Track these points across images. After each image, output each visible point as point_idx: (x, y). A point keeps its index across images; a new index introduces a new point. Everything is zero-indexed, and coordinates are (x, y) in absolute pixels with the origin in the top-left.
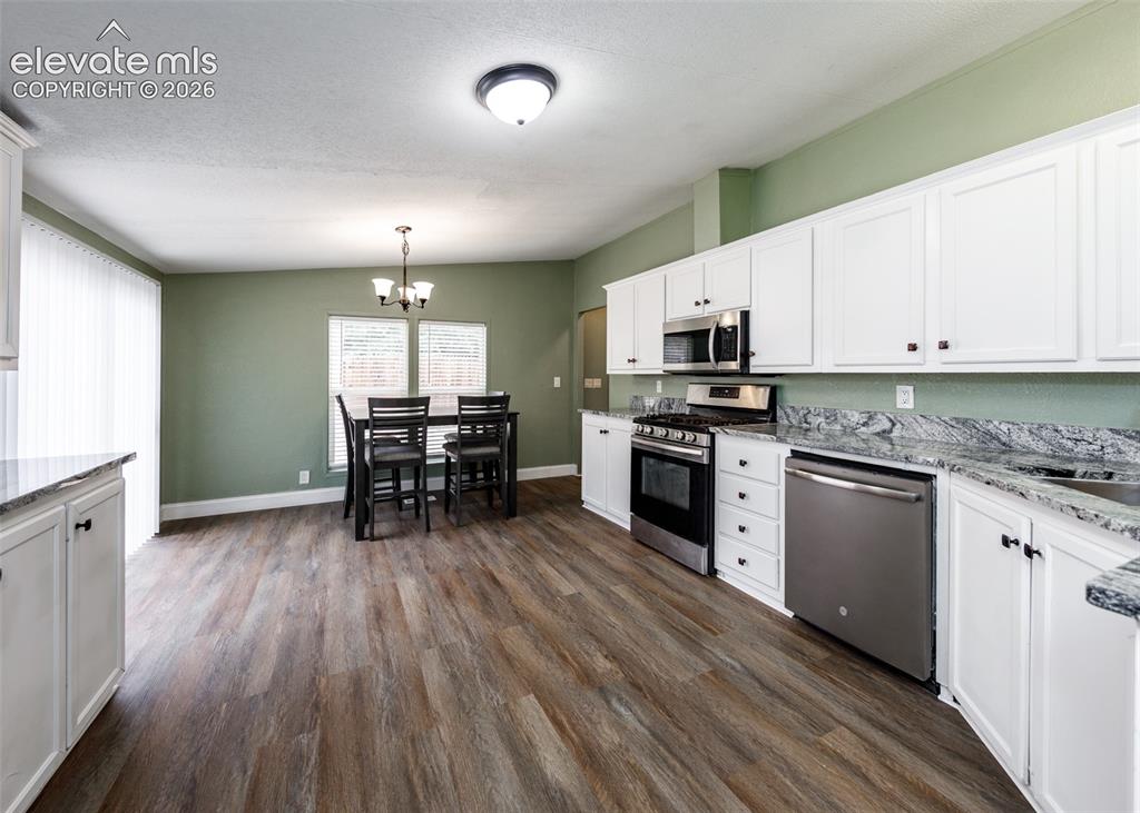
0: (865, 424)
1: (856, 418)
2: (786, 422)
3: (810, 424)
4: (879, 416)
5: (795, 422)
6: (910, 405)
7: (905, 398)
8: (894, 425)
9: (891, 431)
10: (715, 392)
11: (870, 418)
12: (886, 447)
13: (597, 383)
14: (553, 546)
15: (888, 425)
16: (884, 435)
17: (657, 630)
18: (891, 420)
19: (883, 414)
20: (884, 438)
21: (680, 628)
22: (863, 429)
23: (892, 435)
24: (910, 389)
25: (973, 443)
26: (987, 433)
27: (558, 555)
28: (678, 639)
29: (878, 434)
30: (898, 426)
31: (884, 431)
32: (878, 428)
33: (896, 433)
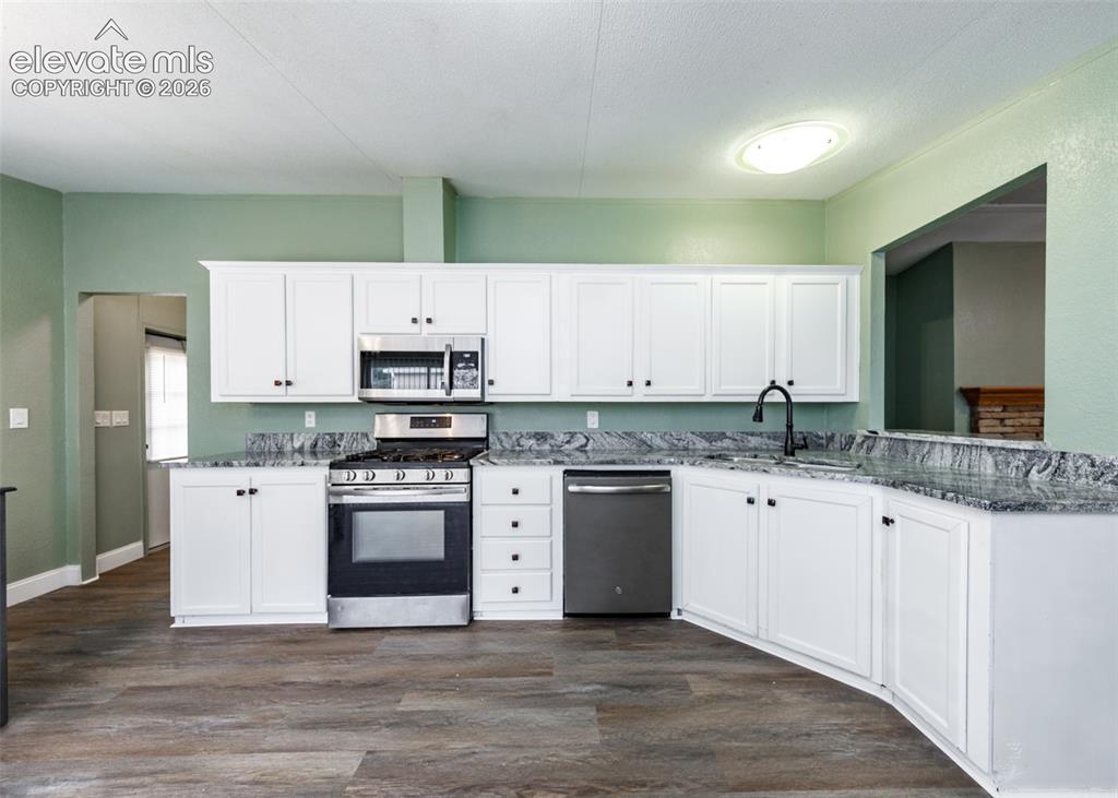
0: (568, 442)
1: (561, 438)
2: (499, 447)
3: (522, 446)
4: (579, 435)
5: (507, 446)
6: (596, 426)
7: (593, 420)
8: (588, 440)
9: (586, 445)
10: (415, 423)
11: (572, 437)
12: (582, 458)
13: (120, 418)
14: (211, 719)
15: (584, 441)
16: (582, 449)
17: (512, 715)
18: (586, 437)
19: (581, 433)
20: (582, 451)
21: (524, 693)
22: (567, 446)
23: (587, 448)
24: (597, 413)
25: (634, 447)
26: (641, 440)
27: (242, 726)
28: (536, 705)
29: (577, 449)
30: (591, 441)
31: (582, 446)
32: (576, 444)
33: (588, 448)
